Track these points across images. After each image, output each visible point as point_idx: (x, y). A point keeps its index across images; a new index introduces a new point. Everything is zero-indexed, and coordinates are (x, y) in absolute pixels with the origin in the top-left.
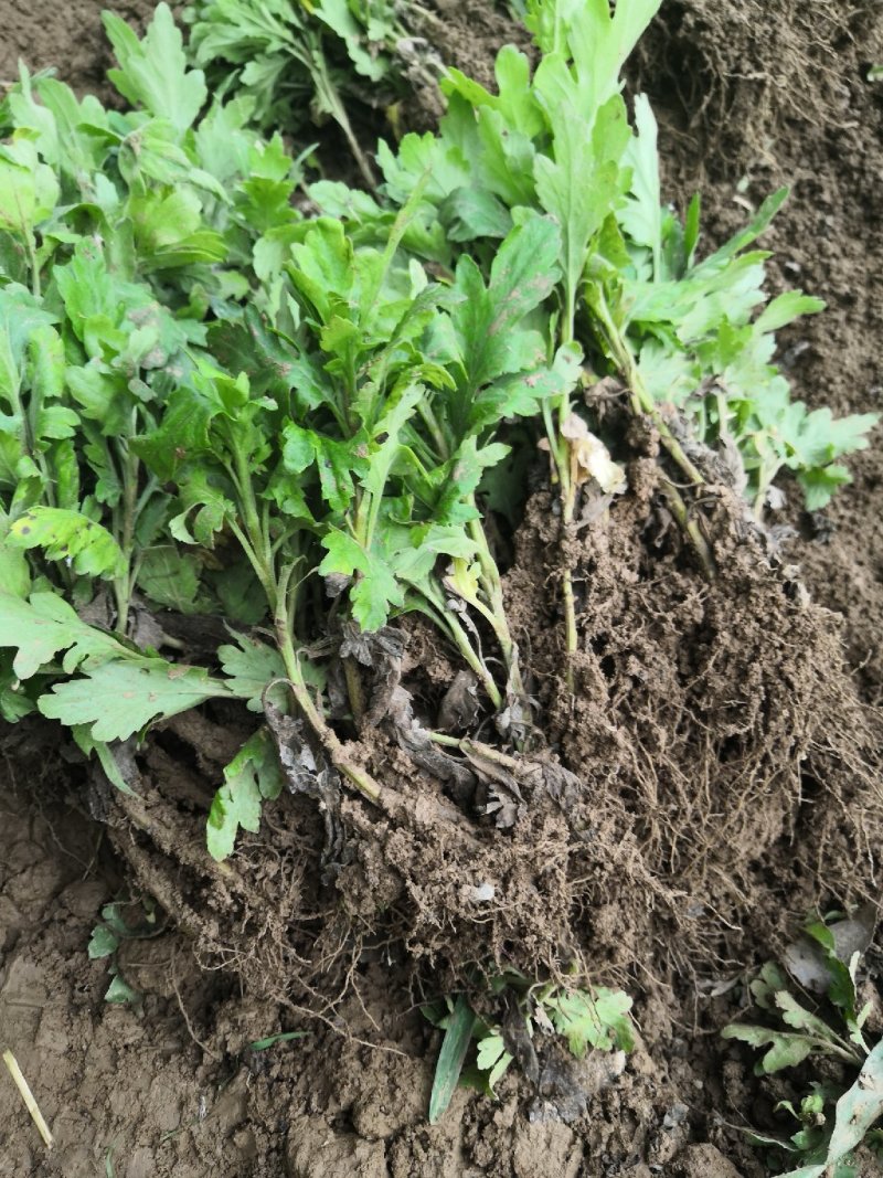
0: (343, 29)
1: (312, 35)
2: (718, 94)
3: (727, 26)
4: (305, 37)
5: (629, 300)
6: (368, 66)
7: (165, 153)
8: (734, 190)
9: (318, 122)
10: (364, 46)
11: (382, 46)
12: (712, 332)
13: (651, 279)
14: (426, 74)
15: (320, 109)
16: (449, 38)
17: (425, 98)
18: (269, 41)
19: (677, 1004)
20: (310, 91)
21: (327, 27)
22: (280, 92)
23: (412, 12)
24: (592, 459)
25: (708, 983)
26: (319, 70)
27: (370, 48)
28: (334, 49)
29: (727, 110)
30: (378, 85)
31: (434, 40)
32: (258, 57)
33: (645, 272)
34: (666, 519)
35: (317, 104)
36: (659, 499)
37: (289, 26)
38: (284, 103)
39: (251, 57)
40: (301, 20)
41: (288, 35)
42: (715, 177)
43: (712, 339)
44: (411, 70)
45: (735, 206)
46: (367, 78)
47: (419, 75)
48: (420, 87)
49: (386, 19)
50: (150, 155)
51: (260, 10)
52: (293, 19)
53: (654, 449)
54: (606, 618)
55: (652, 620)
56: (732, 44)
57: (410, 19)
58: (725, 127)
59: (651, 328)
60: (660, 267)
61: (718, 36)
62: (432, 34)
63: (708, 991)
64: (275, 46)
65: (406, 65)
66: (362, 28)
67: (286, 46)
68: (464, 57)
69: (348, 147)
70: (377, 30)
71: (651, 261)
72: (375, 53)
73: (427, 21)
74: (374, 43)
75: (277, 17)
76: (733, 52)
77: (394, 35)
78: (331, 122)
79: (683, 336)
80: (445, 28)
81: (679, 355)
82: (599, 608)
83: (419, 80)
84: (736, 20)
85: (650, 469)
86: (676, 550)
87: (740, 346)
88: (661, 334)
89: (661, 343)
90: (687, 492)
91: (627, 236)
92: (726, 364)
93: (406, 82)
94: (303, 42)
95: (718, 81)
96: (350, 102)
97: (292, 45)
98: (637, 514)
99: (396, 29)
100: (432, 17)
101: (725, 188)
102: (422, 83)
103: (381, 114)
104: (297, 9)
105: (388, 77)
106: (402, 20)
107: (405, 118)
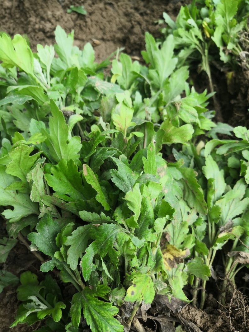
0: (218, 44)
1: (206, 44)
4: (203, 44)
6: (224, 58)
9: (199, 72)
10: (224, 51)
11: (230, 52)
15: (202, 69)
17: (247, 74)
18: (191, 44)
20: (199, 61)
22: (188, 59)
23: (245, 42)
26: (205, 56)
27: (226, 51)
28: (214, 51)
30: (225, 64)
32: (186, 48)
35: (201, 67)
37: (199, 40)
39: (183, 48)
40: (204, 39)
41: (198, 42)
44: (243, 63)
46: (223, 61)
47: (246, 65)
49: (234, 42)
51: (191, 34)
52: (201, 37)
57: (243, 44)
64: (193, 46)
65: (241, 61)
66: (225, 44)
67: (196, 46)
69: (209, 82)
70: (230, 46)
72: (227, 53)
74: (228, 50)
75: (196, 37)
77: (236, 49)
78: (204, 72)
83: (245, 67)
94: (202, 46)
97: (198, 46)
99: (237, 47)
102: (246, 69)
103: (223, 74)
104: (203, 34)
105: (230, 62)
106: (240, 43)
107: (234, 78)
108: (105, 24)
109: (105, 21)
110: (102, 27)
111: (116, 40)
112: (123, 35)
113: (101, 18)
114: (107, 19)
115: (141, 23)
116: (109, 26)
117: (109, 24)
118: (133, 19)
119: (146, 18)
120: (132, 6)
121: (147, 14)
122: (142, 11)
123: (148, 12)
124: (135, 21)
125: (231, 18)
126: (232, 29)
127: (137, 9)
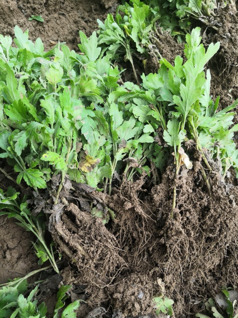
0: (135, 40)
1: (128, 40)
2: (227, 69)
3: (232, 53)
4: (126, 40)
5: (199, 121)
6: (140, 50)
7: (92, 70)
8: (228, 92)
9: (125, 61)
10: (140, 45)
11: (144, 46)
12: (218, 131)
13: (204, 115)
14: (154, 54)
15: (126, 58)
16: (161, 46)
17: (154, 60)
19: (185, 305)
20: (125, 53)
21: (132, 39)
22: (117, 52)
23: (153, 38)
24: (185, 160)
25: (194, 300)
26: (128, 49)
28: (133, 45)
29: (229, 73)
30: (142, 54)
31: (157, 46)
32: (114, 44)
33: (203, 113)
34: (201, 178)
35: (126, 57)
36: (200, 172)
37: (122, 37)
38: (118, 55)
39: (112, 44)
40: (126, 37)
41: (122, 40)
42: (223, 88)
43: (218, 133)
44: (151, 52)
45: (228, 96)
46: (140, 52)
47: (153, 54)
48: (153, 57)
49: (146, 39)
50: (88, 70)
51: (116, 33)
52: (124, 36)
53: (200, 159)
54: (183, 200)
55: (194, 203)
56: (233, 57)
57: (152, 40)
58: (228, 77)
59: (203, 128)
60: (207, 112)
61: (230, 55)
62: (157, 44)
63: (193, 302)
64: (118, 42)
65: (150, 51)
66: (140, 40)
67: (121, 42)
68: (164, 51)
69: (132, 68)
70: (144, 41)
71: (205, 110)
72: (142, 47)
73: (157, 41)
74: (143, 44)
75: (120, 35)
76: (233, 59)
78: (129, 61)
79: (210, 131)
80: (161, 43)
81: (209, 136)
82: (181, 198)
84: (235, 52)
85: (199, 164)
86: (202, 186)
87: (225, 135)
88: (205, 130)
89: (205, 132)
90: (207, 171)
91: (200, 104)
92: (221, 139)
93: (149, 55)
94: (125, 42)
95: (228, 66)
96: (134, 57)
97: (122, 42)
98: (194, 175)
99: (148, 42)
100: (158, 40)
101: (226, 91)
102: (153, 56)
103: (141, 61)
104: (125, 34)
105: (145, 53)
106: (150, 40)
107: (147, 63)
108: (59, 29)
109: (59, 27)
110: (57, 31)
111: (67, 41)
112: (72, 37)
113: (56, 25)
114: (61, 26)
115: (86, 28)
116: (62, 30)
117: (62, 29)
118: (79, 25)
119: (89, 24)
120: (80, 15)
121: (90, 22)
122: (87, 19)
123: (91, 20)
124: (81, 27)
125: (143, 22)
126: (144, 30)
127: (83, 18)
